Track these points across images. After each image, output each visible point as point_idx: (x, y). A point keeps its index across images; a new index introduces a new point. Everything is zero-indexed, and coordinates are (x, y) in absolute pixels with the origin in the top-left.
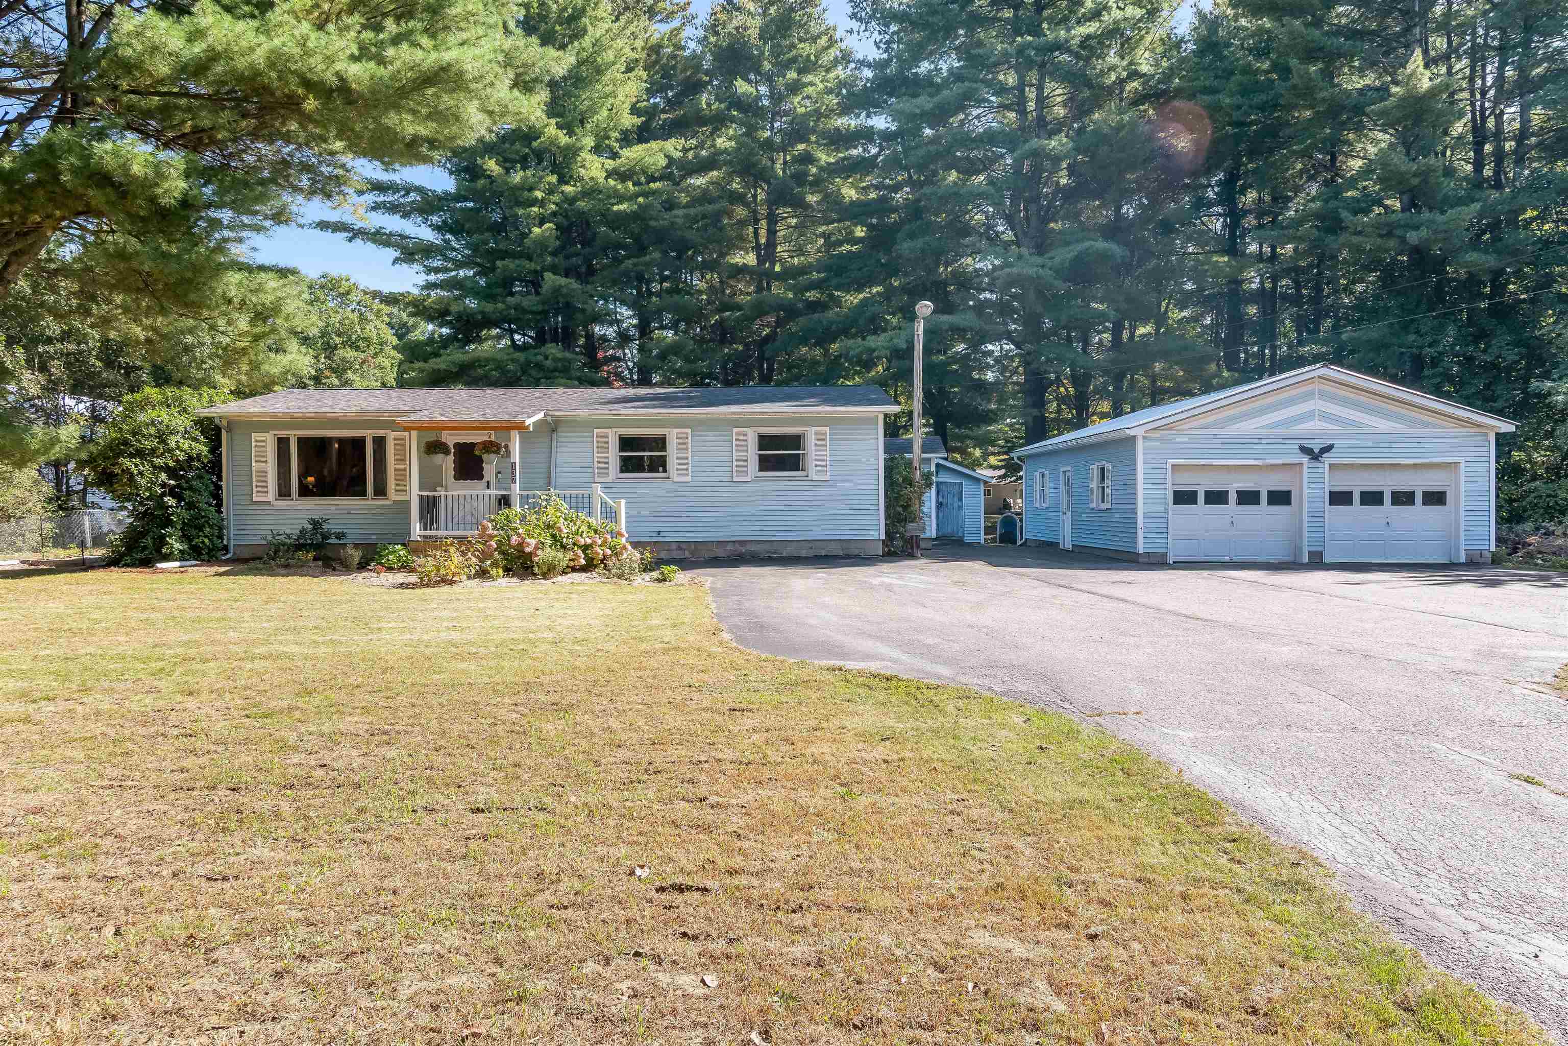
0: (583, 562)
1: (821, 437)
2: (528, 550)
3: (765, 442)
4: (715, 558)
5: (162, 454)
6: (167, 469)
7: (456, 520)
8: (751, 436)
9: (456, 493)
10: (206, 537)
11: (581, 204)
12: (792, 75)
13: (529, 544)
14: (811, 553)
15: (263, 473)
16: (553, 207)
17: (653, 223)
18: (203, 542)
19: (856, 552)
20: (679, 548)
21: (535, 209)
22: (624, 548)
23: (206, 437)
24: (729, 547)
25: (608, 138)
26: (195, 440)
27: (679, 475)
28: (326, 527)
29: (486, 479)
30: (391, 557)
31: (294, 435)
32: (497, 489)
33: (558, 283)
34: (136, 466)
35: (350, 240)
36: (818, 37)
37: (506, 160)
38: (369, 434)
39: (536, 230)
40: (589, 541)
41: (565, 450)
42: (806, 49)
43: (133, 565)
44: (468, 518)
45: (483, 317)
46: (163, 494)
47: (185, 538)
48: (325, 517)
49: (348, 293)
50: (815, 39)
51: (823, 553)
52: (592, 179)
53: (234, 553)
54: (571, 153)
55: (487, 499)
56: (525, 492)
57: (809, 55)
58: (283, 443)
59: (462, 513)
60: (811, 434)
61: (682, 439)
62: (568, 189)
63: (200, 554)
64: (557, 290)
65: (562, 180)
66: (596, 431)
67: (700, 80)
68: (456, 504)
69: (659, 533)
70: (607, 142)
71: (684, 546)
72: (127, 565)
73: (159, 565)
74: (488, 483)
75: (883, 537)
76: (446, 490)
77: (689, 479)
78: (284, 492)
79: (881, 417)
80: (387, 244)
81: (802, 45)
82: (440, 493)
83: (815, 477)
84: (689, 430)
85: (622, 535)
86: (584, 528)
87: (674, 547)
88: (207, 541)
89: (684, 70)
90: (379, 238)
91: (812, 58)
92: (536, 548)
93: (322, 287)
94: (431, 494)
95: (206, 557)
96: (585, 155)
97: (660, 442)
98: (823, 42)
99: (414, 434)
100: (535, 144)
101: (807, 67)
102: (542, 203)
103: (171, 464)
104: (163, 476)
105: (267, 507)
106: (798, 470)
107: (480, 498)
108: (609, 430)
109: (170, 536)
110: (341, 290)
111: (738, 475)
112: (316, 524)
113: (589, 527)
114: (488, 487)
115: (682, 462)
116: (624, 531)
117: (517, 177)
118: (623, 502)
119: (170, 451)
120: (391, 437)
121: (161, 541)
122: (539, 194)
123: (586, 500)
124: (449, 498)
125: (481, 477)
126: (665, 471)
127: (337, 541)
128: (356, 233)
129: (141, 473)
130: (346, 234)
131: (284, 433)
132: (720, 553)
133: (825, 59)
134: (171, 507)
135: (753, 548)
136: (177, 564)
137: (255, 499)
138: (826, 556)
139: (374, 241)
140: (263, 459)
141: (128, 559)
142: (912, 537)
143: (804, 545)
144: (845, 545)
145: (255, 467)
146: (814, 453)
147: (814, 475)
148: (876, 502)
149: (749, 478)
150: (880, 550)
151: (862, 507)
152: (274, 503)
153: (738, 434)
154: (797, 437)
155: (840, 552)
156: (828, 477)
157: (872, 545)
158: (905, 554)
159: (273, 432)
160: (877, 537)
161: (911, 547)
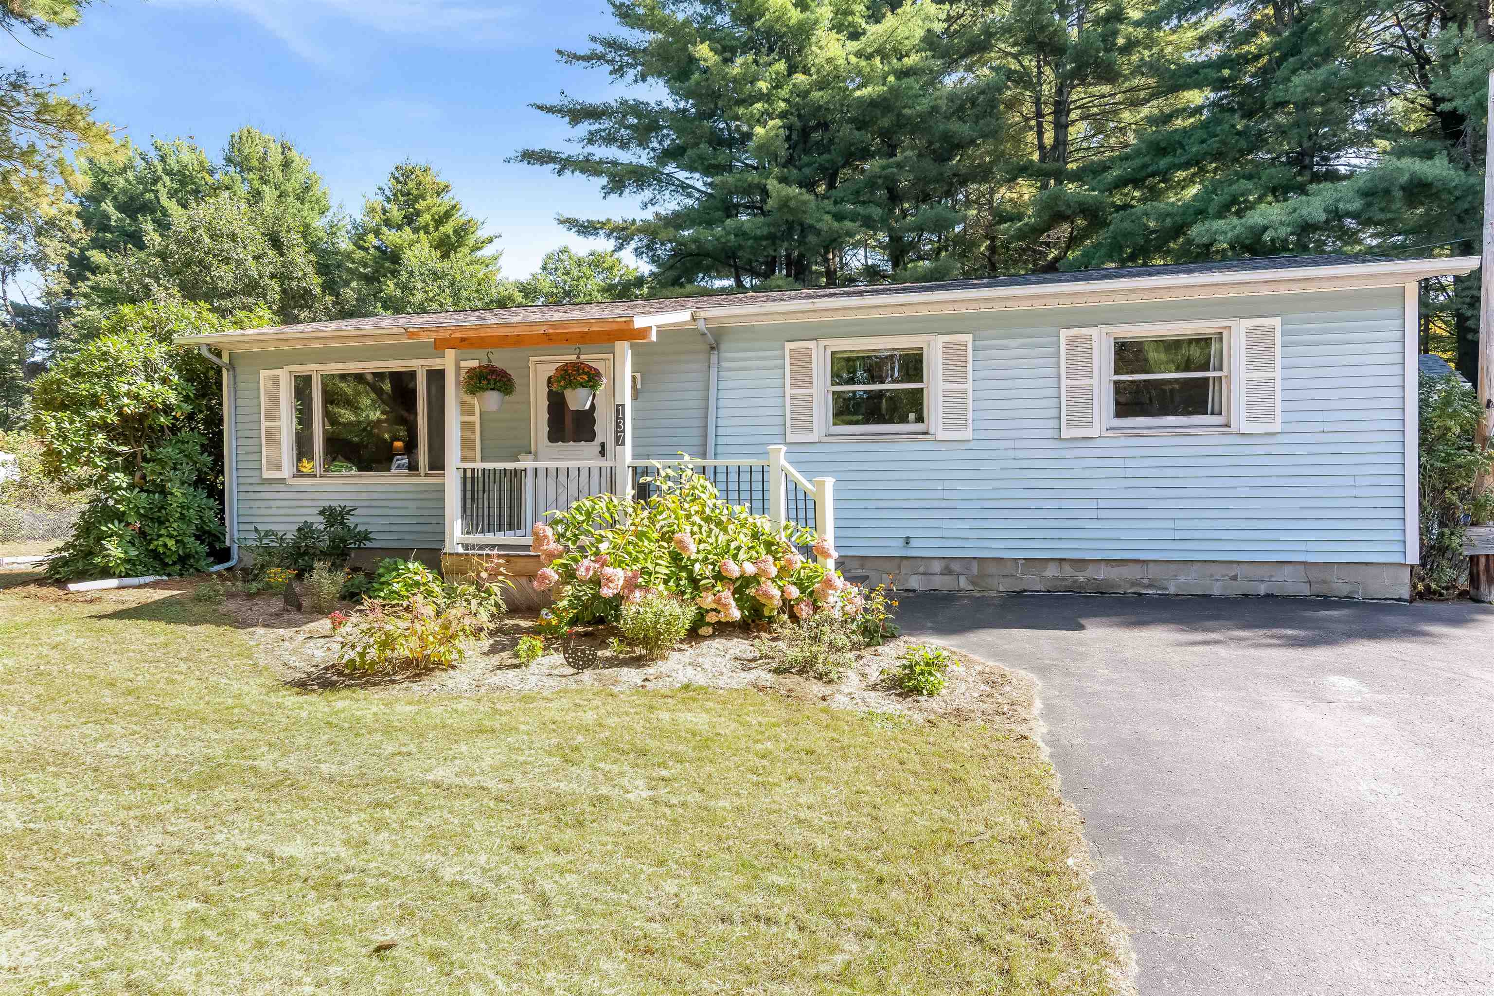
0: (736, 614)
1: (1261, 340)
2: (607, 592)
3: (1130, 354)
4: (1020, 594)
6: (105, 427)
8: (1101, 341)
10: (170, 536)
11: (816, 95)
13: (609, 580)
15: (275, 433)
16: (783, 105)
17: (907, 111)
18: (165, 545)
19: (1348, 588)
20: (947, 571)
21: (759, 106)
22: (828, 583)
24: (1051, 571)
25: (852, 13)
27: (948, 428)
28: (349, 520)
29: (599, 439)
31: (318, 370)
33: (784, 193)
35: (560, 172)
37: (724, 49)
38: (420, 366)
39: (759, 130)
40: (750, 569)
41: (730, 384)
45: (698, 247)
48: (350, 505)
49: (611, 268)
51: (1262, 590)
52: (829, 61)
53: (240, 560)
54: (804, 31)
56: (641, 463)
58: (302, 387)
60: (1238, 335)
61: (955, 354)
62: (799, 78)
63: (164, 563)
64: (784, 204)
65: (792, 70)
66: (789, 346)
69: (907, 540)
70: (850, 18)
71: (956, 567)
73: (73, 587)
74: (603, 445)
75: (1414, 558)
76: (536, 459)
77: (968, 435)
78: (303, 463)
79: (1413, 286)
80: (598, 173)
82: (525, 463)
83: (1245, 428)
84: (968, 338)
85: (827, 555)
86: (744, 539)
87: (937, 567)
88: (171, 543)
90: (588, 166)
92: (631, 585)
94: (510, 466)
95: (175, 569)
96: (820, 33)
97: (911, 364)
99: (450, 354)
100: (757, 24)
102: (767, 98)
103: (116, 418)
104: (101, 439)
105: (282, 488)
106: (1205, 413)
108: (812, 344)
110: (606, 265)
111: (1069, 426)
112: (334, 516)
113: (755, 536)
114: (603, 453)
115: (955, 399)
116: (829, 543)
117: (735, 69)
118: (829, 482)
122: (763, 86)
123: (757, 477)
124: (541, 474)
125: (591, 436)
126: (920, 419)
128: (565, 164)
130: (551, 166)
131: (302, 369)
132: (1033, 582)
135: (1102, 574)
136: (113, 583)
137: (266, 474)
138: (1270, 596)
139: (583, 171)
140: (273, 412)
142: (1474, 559)
143: (1219, 571)
144: (1314, 574)
145: (264, 425)
146: (1244, 376)
147: (1241, 422)
148: (1398, 480)
149: (1093, 432)
150: (1405, 592)
151: (1359, 492)
152: (290, 481)
153: (1072, 340)
154: (1204, 342)
155: (1304, 590)
156: (1277, 427)
157: (1386, 576)
158: (1463, 595)
159: (287, 368)
160: (1397, 559)
161: (1474, 579)
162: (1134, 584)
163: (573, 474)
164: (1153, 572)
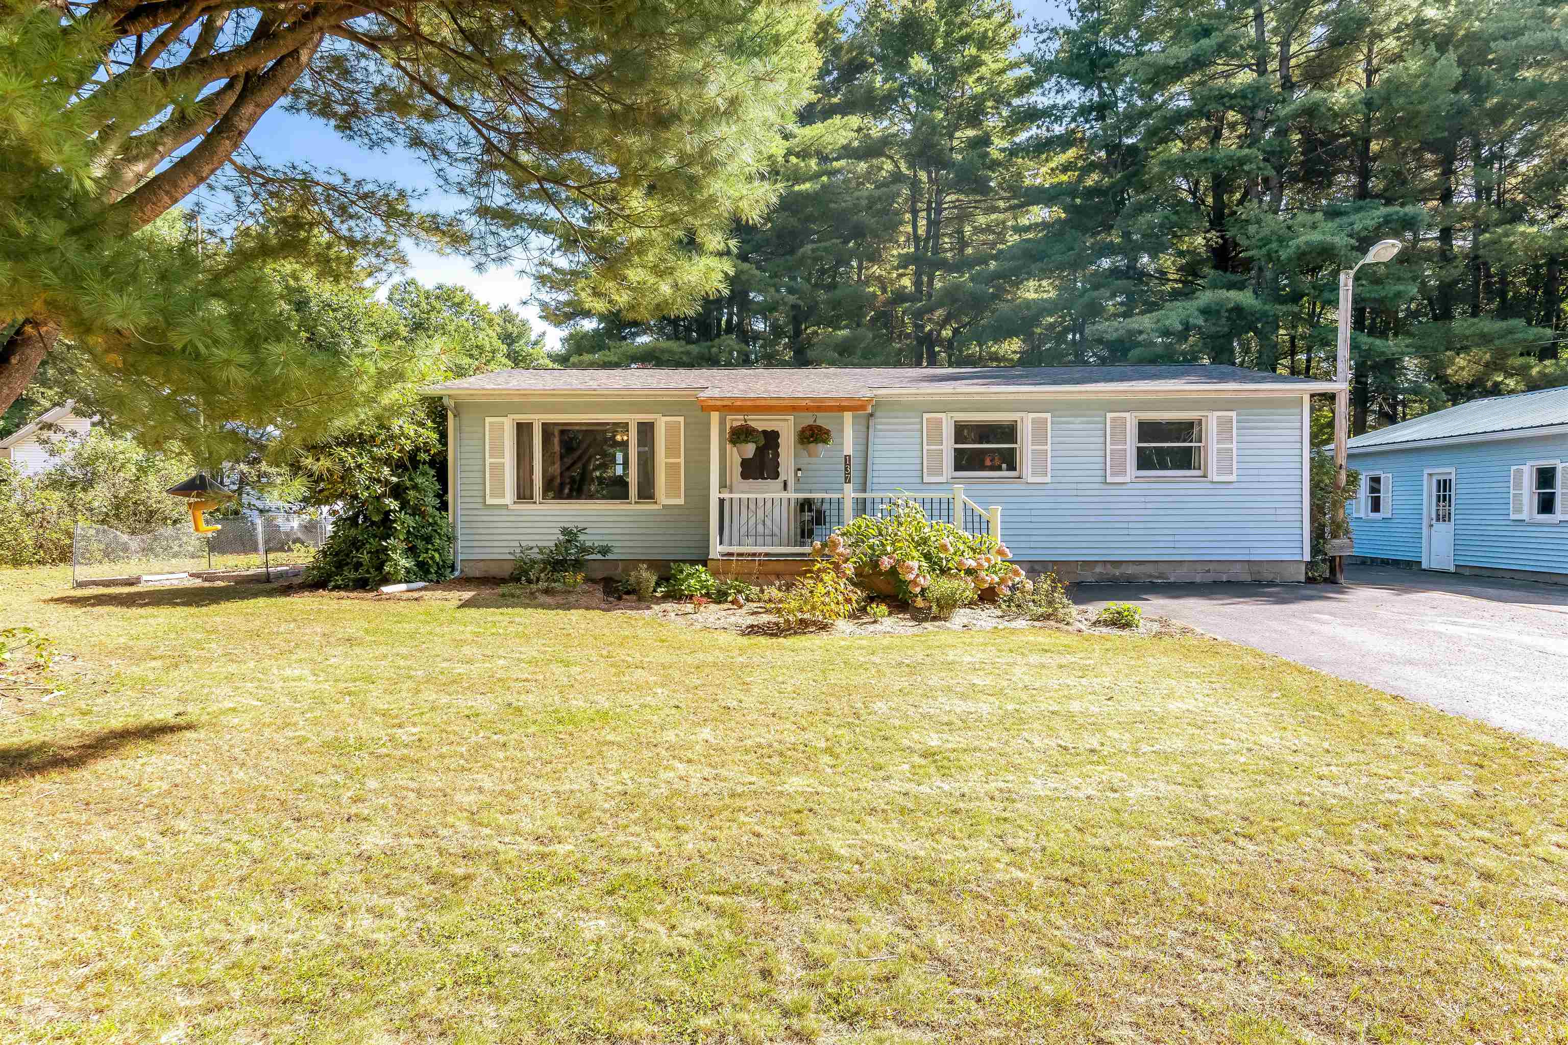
1: (1225, 427)
3: (1147, 430)
4: (1079, 584)
5: (383, 442)
6: (387, 461)
7: (744, 530)
8: (1131, 421)
9: (744, 496)
10: (435, 550)
12: (971, 50)
14: (1209, 578)
15: (498, 469)
18: (432, 558)
19: (1270, 577)
20: (1032, 570)
23: (434, 421)
24: (1098, 569)
26: (422, 424)
27: (1034, 474)
28: (581, 537)
29: (783, 477)
30: (692, 582)
31: (537, 420)
32: (796, 491)
34: (353, 457)
36: (993, 12)
38: (631, 419)
42: (981, 25)
43: (346, 588)
44: (760, 528)
46: (384, 495)
47: (412, 551)
50: (988, 16)
51: (1226, 578)
53: (464, 571)
55: (785, 504)
56: (860, 496)
57: (986, 31)
58: (523, 430)
59: (752, 522)
60: (1212, 422)
61: (1039, 427)
63: (427, 572)
66: (926, 416)
67: (865, 62)
68: (744, 510)
71: (1037, 567)
72: (337, 588)
73: (386, 589)
74: (785, 482)
75: (1307, 558)
77: (1048, 479)
78: (524, 493)
79: (1306, 398)
81: (977, 21)
83: (1216, 479)
84: (1048, 415)
85: (1003, 555)
88: (437, 556)
89: (850, 51)
91: (990, 34)
92: (917, 574)
93: (438, 298)
95: (434, 577)
97: (1008, 432)
98: (998, 17)
99: (715, 417)
101: (983, 43)
103: (396, 454)
104: (386, 471)
105: (504, 512)
106: (1189, 467)
107: (777, 503)
108: (942, 415)
109: (394, 550)
111: (1111, 475)
112: (570, 535)
114: (784, 488)
115: (1038, 456)
118: (1000, 509)
119: (392, 438)
120: (662, 424)
121: (380, 558)
123: (944, 506)
125: (776, 476)
126: (1012, 467)
127: (599, 557)
129: (359, 467)
131: (524, 418)
132: (1088, 577)
133: (1004, 34)
134: (394, 511)
135: (1130, 570)
136: (403, 587)
137: (489, 501)
138: (1230, 582)
140: (496, 451)
141: (339, 580)
142: (1334, 558)
143: (1199, 567)
144: (1255, 568)
145: (488, 461)
146: (1215, 446)
147: (1213, 475)
148: (1298, 511)
149: (1127, 479)
150: (1303, 578)
151: (1279, 518)
152: (512, 507)
153: (1113, 420)
154: (1190, 425)
155: (1248, 578)
156: (1233, 478)
157: (1292, 569)
158: (1326, 580)
159: (511, 416)
160: (1298, 558)
161: (1333, 571)
162: (1150, 576)
163: (761, 504)
164: (1162, 568)
